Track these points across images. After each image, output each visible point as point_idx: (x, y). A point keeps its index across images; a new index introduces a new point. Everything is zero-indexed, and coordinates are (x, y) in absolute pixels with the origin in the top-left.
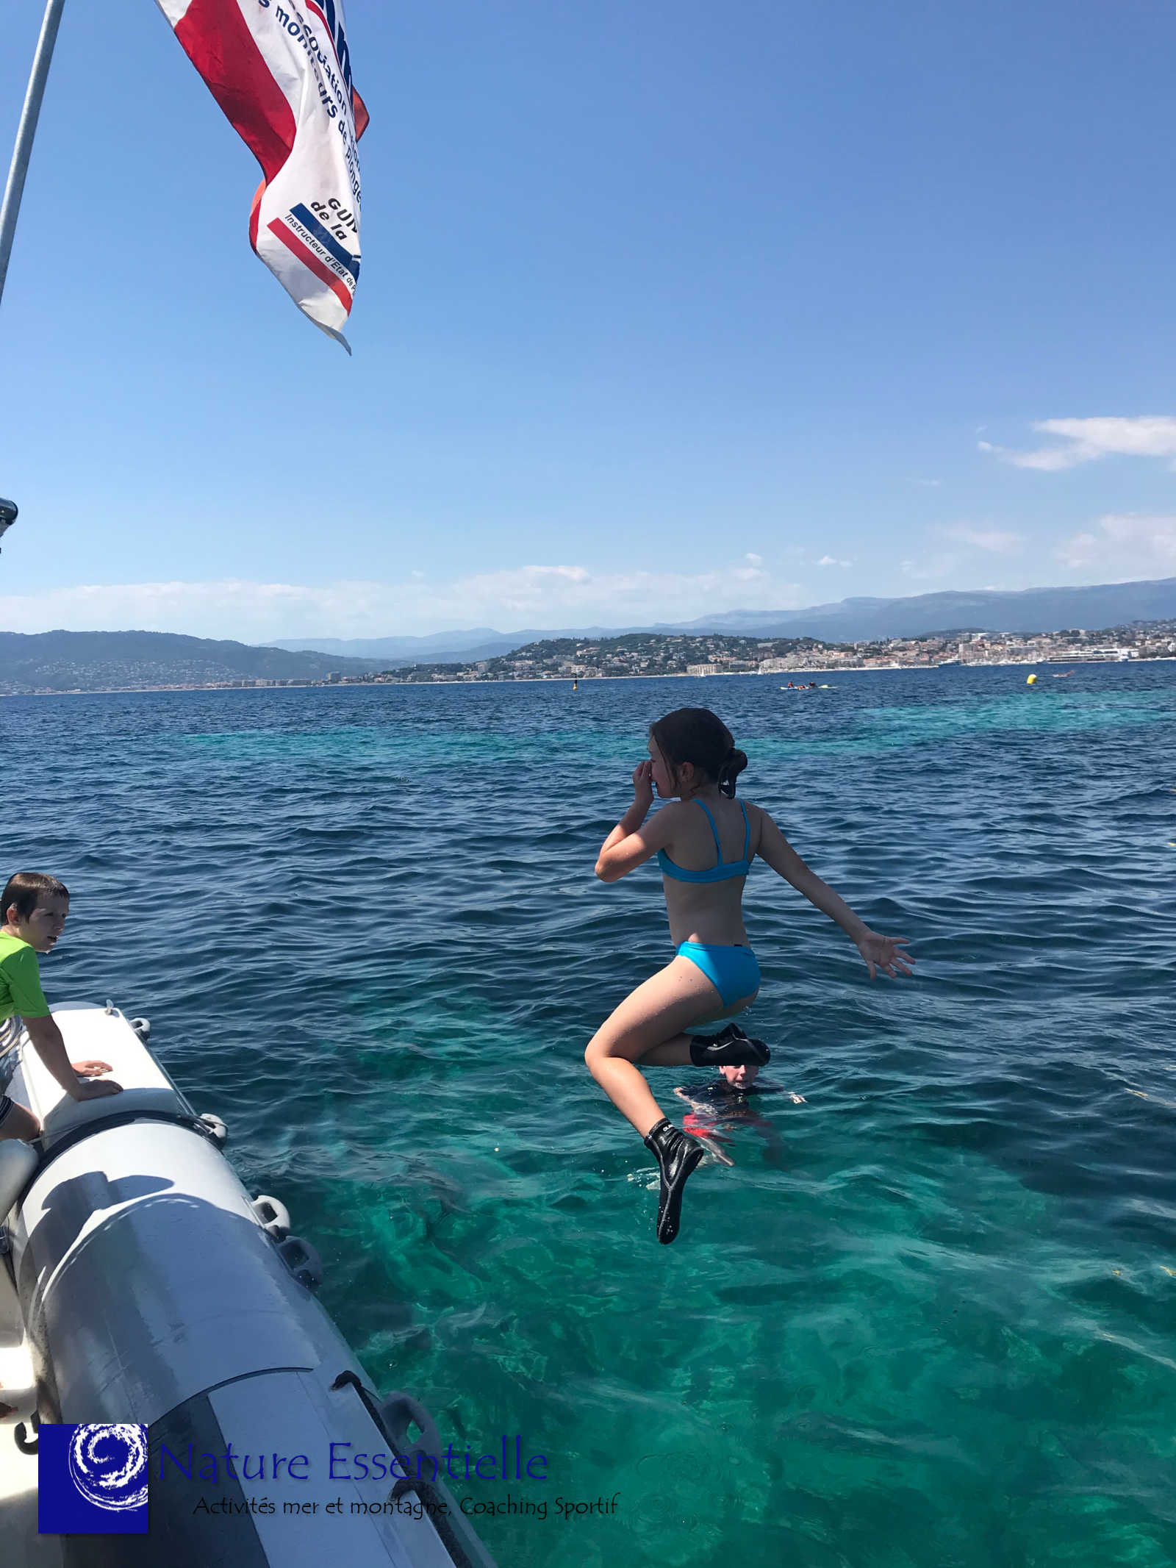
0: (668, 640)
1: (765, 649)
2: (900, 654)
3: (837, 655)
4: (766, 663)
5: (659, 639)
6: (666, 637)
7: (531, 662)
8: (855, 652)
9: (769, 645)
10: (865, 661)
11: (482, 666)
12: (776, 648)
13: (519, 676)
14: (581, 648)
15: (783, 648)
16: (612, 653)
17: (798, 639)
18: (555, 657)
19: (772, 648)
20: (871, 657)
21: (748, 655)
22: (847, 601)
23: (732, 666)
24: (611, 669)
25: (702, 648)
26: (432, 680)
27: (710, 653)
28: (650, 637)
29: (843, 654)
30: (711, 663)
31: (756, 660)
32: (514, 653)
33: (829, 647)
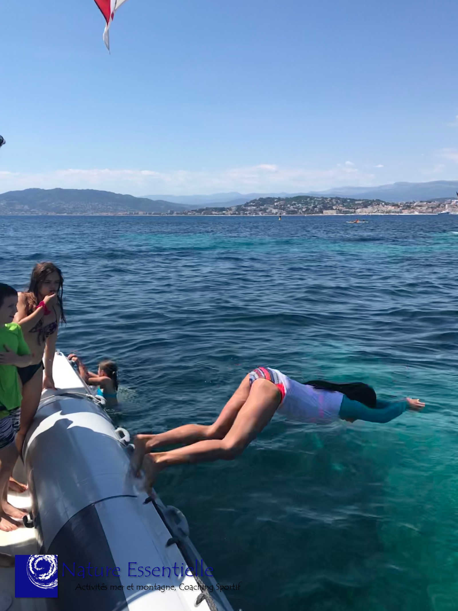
0: (315, 199)
1: (359, 204)
2: (419, 208)
3: (390, 208)
4: (359, 210)
5: (312, 198)
6: (314, 198)
7: (255, 208)
8: (399, 207)
9: (361, 202)
10: (403, 211)
11: (234, 209)
12: (363, 204)
13: (249, 213)
14: (277, 202)
15: (366, 204)
16: (290, 204)
17: (373, 200)
18: (265, 205)
19: (362, 203)
20: (406, 209)
21: (351, 207)
22: (396, 184)
23: (343, 211)
24: (289, 211)
25: (330, 203)
26: (212, 214)
27: (334, 205)
28: (308, 197)
29: (393, 208)
30: (334, 210)
31: (354, 209)
32: (247, 203)
33: (387, 204)
